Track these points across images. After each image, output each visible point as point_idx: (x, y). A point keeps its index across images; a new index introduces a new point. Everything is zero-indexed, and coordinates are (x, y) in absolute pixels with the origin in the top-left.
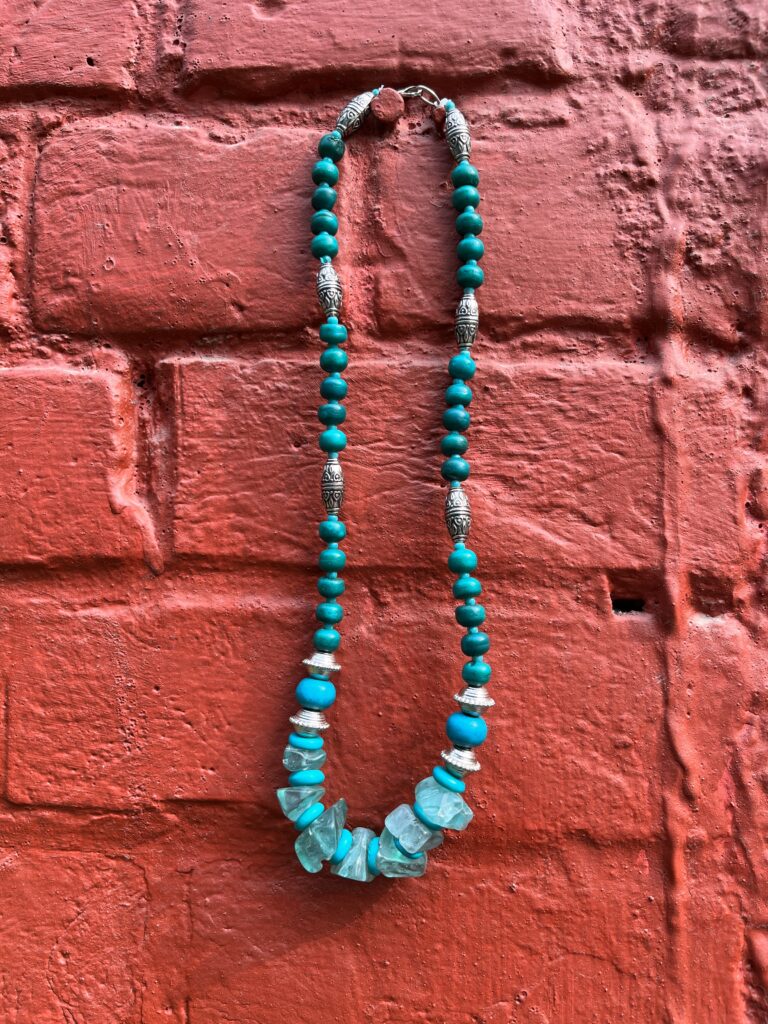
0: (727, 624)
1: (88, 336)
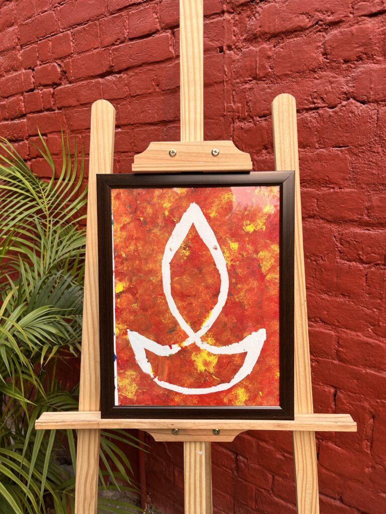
0: (232, 52)
1: (166, 29)
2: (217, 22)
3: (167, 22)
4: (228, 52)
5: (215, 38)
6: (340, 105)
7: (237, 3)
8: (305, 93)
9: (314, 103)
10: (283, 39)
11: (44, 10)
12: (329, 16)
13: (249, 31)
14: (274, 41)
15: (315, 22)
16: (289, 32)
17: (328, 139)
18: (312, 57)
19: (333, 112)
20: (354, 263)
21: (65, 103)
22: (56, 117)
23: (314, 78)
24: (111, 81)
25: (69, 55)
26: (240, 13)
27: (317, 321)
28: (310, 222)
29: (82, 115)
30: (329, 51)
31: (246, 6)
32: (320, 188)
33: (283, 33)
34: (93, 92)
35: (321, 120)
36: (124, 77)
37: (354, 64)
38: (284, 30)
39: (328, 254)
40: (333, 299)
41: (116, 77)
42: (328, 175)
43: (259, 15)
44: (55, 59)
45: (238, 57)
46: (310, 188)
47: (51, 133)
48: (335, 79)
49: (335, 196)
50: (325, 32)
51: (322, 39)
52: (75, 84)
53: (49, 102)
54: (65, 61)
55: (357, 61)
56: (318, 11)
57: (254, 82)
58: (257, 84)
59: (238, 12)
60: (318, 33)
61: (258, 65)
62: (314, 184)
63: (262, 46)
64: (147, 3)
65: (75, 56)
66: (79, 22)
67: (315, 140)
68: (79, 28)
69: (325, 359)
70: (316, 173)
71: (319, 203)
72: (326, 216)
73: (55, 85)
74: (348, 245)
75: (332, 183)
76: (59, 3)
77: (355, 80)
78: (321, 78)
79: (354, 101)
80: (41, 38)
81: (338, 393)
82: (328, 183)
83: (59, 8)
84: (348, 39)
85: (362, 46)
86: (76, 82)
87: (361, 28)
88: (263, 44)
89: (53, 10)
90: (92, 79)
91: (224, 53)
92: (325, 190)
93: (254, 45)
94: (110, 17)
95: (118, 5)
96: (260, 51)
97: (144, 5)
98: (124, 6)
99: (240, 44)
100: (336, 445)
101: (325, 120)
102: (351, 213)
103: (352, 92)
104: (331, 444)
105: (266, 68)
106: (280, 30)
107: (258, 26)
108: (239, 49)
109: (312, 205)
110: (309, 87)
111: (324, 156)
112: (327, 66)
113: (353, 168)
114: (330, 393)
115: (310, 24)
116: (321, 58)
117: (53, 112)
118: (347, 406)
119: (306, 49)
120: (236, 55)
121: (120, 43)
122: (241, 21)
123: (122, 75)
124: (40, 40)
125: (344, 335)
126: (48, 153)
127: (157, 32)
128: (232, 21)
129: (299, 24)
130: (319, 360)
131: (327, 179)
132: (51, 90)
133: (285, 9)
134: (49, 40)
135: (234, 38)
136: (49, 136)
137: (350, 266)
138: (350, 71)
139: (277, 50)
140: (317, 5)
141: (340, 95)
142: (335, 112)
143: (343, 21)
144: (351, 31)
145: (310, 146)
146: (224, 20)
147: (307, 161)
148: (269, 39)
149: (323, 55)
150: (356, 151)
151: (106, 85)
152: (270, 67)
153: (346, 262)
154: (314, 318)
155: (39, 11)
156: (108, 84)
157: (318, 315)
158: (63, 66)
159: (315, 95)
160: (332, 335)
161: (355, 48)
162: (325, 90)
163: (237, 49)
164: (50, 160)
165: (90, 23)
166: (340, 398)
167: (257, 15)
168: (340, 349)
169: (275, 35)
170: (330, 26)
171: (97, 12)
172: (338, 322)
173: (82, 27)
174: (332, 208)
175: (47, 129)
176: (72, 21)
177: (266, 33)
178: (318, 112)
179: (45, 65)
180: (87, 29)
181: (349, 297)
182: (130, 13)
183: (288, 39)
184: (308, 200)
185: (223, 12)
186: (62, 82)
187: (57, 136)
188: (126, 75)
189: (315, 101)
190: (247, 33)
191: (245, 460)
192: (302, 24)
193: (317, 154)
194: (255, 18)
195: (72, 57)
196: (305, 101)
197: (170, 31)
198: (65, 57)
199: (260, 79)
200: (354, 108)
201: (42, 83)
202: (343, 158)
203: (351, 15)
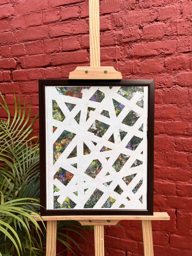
2: (112, 49)
3: (85, 46)
4: (118, 62)
5: (111, 55)
6: (172, 87)
7: (122, 42)
8: (156, 82)
9: (161, 86)
10: (145, 59)
11: (6, 30)
12: (166, 51)
13: (129, 54)
14: (141, 59)
15: (160, 53)
16: (148, 56)
17: (168, 100)
18: (159, 67)
19: (169, 90)
20: (182, 152)
21: (19, 79)
22: (13, 86)
23: (160, 76)
24: (50, 70)
25: (23, 55)
26: (123, 46)
27: (166, 179)
28: (161, 135)
29: (30, 85)
30: (166, 65)
31: (127, 43)
32: (165, 121)
33: (145, 56)
34: (39, 74)
35: (164, 93)
36: (58, 68)
37: (177, 71)
38: (146, 55)
39: (170, 149)
40: (173, 168)
41: (54, 68)
42: (168, 115)
43: (134, 48)
44: (13, 56)
45: (123, 64)
46: (160, 121)
47: (8, 93)
48: (169, 77)
49: (172, 124)
50: (164, 58)
51: (163, 60)
52: (26, 69)
53: (8, 78)
54: (20, 58)
55: (179, 70)
56: (161, 49)
57: (131, 75)
58: (133, 76)
59: (123, 45)
60: (161, 58)
61: (133, 69)
62: (162, 119)
63: (135, 61)
64: (73, 36)
65: (27, 56)
66: (30, 39)
67: (162, 101)
68: (30, 42)
69: (171, 196)
70: (163, 114)
71: (165, 127)
72: (169, 133)
73: (12, 69)
74: (179, 144)
75: (170, 119)
76: (17, 29)
77: (178, 77)
78: (163, 76)
79: (178, 86)
80: (3, 45)
81: (178, 211)
82: (168, 118)
83: (16, 31)
84: (175, 61)
85: (181, 64)
86: (27, 69)
87: (181, 57)
88: (135, 60)
89: (13, 32)
90: (38, 68)
91: (116, 62)
92: (167, 122)
93: (131, 60)
94: (50, 39)
95: (56, 34)
96: (134, 63)
97: (71, 36)
98: (59, 35)
99: (124, 59)
100: (177, 235)
101: (166, 93)
102: (179, 131)
103: (178, 82)
104: (175, 235)
105: (137, 70)
106: (144, 55)
107: (133, 53)
108: (124, 61)
109: (162, 128)
110: (158, 79)
111: (167, 107)
112: (166, 71)
113: (179, 113)
114: (174, 211)
115: (158, 54)
116: (163, 68)
117: (10, 83)
118: (182, 216)
119: (156, 64)
120: (122, 63)
121: (57, 52)
122: (124, 49)
123: (57, 67)
124: (3, 46)
125: (179, 184)
126: (6, 104)
127: (79, 49)
128: (120, 49)
129: (153, 53)
130: (168, 197)
131: (168, 117)
132: (10, 71)
133: (146, 46)
134: (9, 46)
135: (121, 56)
136: (6, 95)
137: (180, 153)
138: (176, 74)
139: (142, 63)
140: (161, 47)
141: (172, 83)
142: (171, 90)
143: (173, 54)
144: (176, 58)
145: (159, 103)
146: (116, 48)
147: (159, 109)
148: (138, 59)
149: (164, 67)
150: (180, 105)
151: (47, 71)
152: (139, 70)
153: (178, 152)
154: (165, 178)
155: (2, 31)
156: (48, 71)
157: (166, 176)
158: (19, 60)
159: (161, 82)
160: (174, 185)
161: (178, 65)
162: (165, 81)
163: (123, 61)
164: (6, 108)
165: (37, 41)
166: (179, 213)
167: (132, 48)
168: (178, 190)
169: (141, 57)
170: (166, 55)
171: (42, 36)
172: (176, 178)
173: (32, 42)
174: (171, 129)
175: (5, 92)
176: (25, 39)
177: (138, 56)
178: (162, 89)
179: (5, 59)
180: (35, 43)
181: (180, 167)
182: (63, 39)
183: (148, 59)
184: (160, 126)
185: (115, 45)
186: (17, 68)
187: (12, 95)
188: (60, 68)
189: (161, 85)
190: (127, 55)
191: (131, 253)
192: (154, 54)
193: (163, 106)
194: (132, 49)
195: (25, 56)
196: (157, 85)
197: (86, 50)
198: (20, 56)
199: (135, 74)
200: (178, 88)
201: (3, 67)
202: (175, 108)
203: (176, 52)
